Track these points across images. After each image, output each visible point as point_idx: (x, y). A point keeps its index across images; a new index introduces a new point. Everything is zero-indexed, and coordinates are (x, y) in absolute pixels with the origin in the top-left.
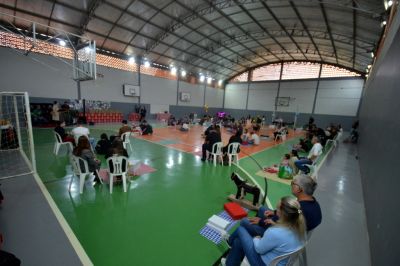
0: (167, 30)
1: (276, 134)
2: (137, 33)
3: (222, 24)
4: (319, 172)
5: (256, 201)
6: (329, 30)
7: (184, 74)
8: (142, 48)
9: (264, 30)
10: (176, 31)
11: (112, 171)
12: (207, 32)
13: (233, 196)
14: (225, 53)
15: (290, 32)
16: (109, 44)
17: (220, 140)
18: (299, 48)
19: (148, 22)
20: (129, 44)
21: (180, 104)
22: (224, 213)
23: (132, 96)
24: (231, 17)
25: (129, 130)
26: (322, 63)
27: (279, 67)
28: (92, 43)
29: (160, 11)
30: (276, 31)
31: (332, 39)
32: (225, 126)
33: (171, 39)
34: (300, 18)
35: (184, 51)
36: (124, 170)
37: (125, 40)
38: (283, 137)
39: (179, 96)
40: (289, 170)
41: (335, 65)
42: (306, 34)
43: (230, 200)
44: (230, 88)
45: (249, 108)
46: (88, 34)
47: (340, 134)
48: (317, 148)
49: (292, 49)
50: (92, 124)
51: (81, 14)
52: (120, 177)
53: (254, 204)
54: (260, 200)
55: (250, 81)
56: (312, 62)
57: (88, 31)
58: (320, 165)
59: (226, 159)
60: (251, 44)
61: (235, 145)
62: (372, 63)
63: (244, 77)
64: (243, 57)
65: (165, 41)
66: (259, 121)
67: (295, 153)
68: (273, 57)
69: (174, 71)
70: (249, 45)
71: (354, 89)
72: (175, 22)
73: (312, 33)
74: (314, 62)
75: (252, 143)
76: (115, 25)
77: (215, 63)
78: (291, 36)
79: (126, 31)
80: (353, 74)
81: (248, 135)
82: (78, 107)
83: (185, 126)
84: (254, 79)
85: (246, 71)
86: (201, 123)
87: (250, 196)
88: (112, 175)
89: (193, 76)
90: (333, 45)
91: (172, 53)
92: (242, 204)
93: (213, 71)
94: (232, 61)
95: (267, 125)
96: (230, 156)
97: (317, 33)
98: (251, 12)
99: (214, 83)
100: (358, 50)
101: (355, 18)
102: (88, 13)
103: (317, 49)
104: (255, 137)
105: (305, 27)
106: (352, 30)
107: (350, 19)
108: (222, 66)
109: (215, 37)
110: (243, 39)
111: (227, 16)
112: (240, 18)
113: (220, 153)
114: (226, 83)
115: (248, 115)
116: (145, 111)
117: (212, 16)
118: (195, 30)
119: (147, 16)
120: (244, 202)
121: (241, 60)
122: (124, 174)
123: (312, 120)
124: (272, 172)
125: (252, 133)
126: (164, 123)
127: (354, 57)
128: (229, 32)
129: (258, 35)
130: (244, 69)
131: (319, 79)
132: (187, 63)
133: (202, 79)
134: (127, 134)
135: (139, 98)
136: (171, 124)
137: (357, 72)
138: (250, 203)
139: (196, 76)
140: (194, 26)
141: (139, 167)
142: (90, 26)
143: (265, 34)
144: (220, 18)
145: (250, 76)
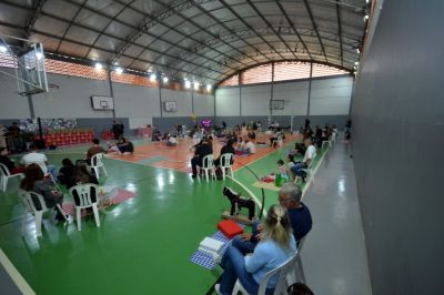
0: (140, 29)
1: (272, 139)
2: (102, 33)
3: (203, 21)
4: (316, 176)
5: (251, 215)
6: (315, 27)
7: (166, 80)
8: (110, 51)
9: (250, 27)
10: (151, 30)
11: (78, 204)
12: (187, 30)
13: (227, 214)
14: (211, 54)
15: (277, 29)
16: (66, 48)
17: (211, 152)
18: (288, 46)
19: (114, 19)
20: (92, 47)
21: (165, 115)
22: (219, 233)
23: (104, 109)
24: (212, 13)
25: (101, 150)
26: (312, 61)
27: (269, 68)
28: (38, 46)
29: (128, 6)
30: (262, 29)
31: (318, 36)
32: (219, 136)
33: (145, 40)
34: (285, 14)
35: (164, 54)
36: (94, 200)
37: (87, 42)
38: (280, 142)
39: (163, 106)
40: (286, 177)
41: (325, 64)
42: (293, 32)
43: (225, 218)
44: (221, 93)
45: (244, 114)
46: (36, 35)
47: (334, 134)
48: (311, 150)
49: (281, 47)
50: (53, 147)
51: (24, 12)
52: (90, 209)
53: (250, 218)
54: (257, 213)
55: (241, 85)
56: (302, 61)
57: (35, 32)
58: (316, 169)
59: (219, 172)
60: (238, 44)
61: (228, 156)
62: (359, 60)
63: (234, 81)
64: (231, 58)
65: (138, 41)
66: (255, 127)
67: (291, 158)
68: (262, 57)
69: (153, 78)
70: (236, 44)
71: (344, 87)
72: (148, 20)
73: (298, 30)
74: (304, 61)
75: (248, 152)
76: (71, 23)
77: (201, 66)
78: (278, 34)
79: (86, 30)
80: (342, 72)
81: (243, 143)
82: (32, 128)
83: (173, 140)
84: (245, 82)
85: (236, 74)
86: (191, 135)
87: (246, 210)
88: (79, 208)
89: (176, 82)
90: (321, 43)
91: (148, 56)
92: (238, 221)
93: (200, 76)
94: (219, 63)
95: (264, 131)
96: (223, 169)
97: (304, 31)
98: (234, 8)
99: (202, 88)
100: (345, 46)
101: (338, 13)
102: (33, 9)
103: (305, 47)
104: (250, 145)
105: (292, 24)
106: (336, 25)
107: (334, 14)
108: (209, 69)
109: (198, 36)
110: (227, 38)
111: (207, 13)
112: (222, 15)
113: (211, 167)
114: (216, 87)
115: (242, 122)
116: (122, 126)
117: (191, 12)
118: (172, 29)
119: (112, 12)
120: (240, 217)
121: (229, 62)
122: (94, 205)
123: (308, 122)
124: (269, 181)
125: (247, 141)
126: (147, 139)
127: (341, 55)
128: (213, 30)
129: (244, 33)
130: (232, 71)
131: (311, 79)
132: (167, 66)
133: (187, 85)
134: (99, 156)
135: (113, 111)
136: (155, 139)
137: (346, 69)
138: (246, 218)
139: (181, 82)
140: (172, 24)
141: (116, 193)
142: (38, 25)
143: (251, 32)
144: (200, 15)
145: (240, 79)
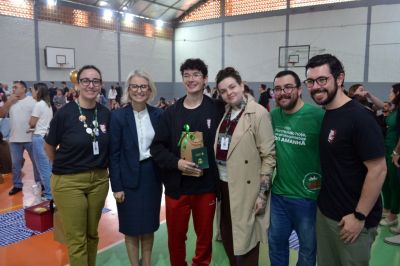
39: (41, 56)
63: (210, 10)
99: (142, 24)
114: (175, 24)
133: (108, 16)
